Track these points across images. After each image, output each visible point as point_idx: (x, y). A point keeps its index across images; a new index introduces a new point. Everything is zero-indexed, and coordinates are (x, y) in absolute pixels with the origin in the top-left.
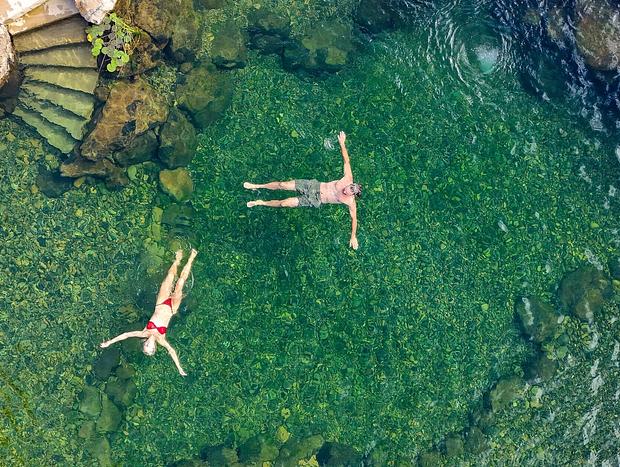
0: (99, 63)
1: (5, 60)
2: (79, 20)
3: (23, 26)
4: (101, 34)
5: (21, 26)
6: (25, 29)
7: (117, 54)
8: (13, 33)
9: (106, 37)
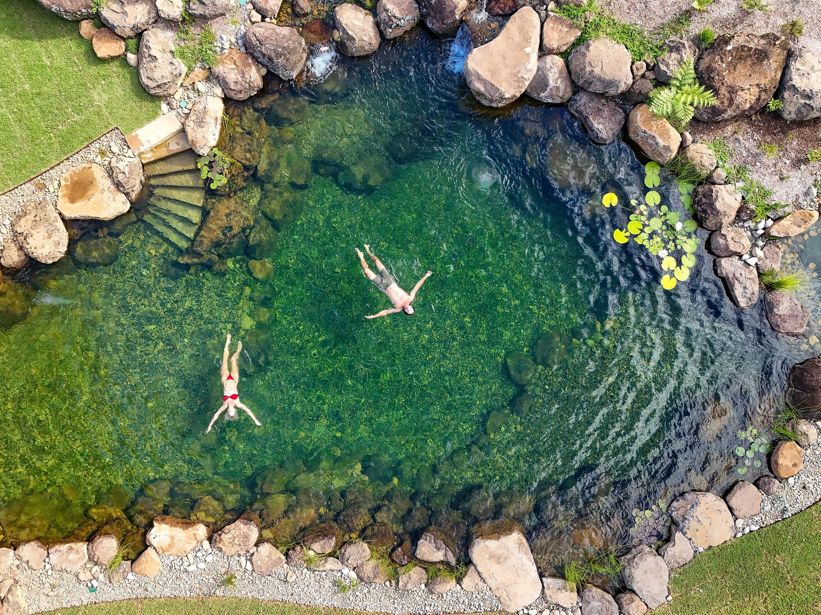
0: (205, 184)
1: (138, 182)
2: (191, 153)
3: (152, 157)
4: (207, 163)
5: (149, 157)
6: (152, 159)
7: (218, 177)
8: (144, 162)
9: (210, 165)
